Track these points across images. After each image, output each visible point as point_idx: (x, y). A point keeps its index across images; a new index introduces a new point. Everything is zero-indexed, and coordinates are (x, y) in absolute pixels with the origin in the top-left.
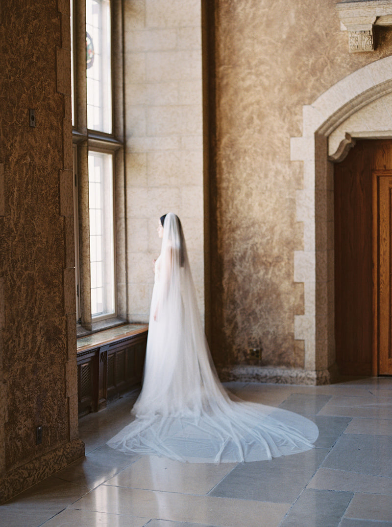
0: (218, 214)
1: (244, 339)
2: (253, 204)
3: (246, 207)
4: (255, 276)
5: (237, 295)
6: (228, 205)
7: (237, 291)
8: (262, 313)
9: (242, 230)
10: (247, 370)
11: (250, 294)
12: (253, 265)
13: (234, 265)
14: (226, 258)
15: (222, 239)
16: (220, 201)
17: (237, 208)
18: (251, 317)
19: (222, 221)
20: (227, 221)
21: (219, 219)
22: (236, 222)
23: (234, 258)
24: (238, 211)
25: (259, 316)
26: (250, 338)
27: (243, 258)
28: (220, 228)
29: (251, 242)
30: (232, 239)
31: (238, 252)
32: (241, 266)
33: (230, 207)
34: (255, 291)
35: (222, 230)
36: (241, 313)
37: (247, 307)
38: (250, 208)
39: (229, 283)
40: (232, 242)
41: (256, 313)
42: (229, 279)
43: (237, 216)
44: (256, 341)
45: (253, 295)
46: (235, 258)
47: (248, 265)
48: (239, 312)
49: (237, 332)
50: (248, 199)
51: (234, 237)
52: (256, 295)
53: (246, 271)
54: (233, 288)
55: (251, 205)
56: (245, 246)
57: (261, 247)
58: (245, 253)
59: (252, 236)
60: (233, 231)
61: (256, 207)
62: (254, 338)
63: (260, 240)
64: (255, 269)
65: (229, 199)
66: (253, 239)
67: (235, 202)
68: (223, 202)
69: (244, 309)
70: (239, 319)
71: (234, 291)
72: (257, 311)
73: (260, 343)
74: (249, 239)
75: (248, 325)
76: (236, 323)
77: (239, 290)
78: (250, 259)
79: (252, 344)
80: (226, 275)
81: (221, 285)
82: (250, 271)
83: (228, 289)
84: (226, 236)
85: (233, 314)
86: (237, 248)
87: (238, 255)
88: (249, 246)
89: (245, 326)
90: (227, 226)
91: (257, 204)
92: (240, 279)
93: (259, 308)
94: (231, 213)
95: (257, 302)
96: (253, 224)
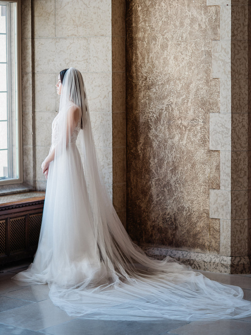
0: (134, 69)
1: (159, 214)
2: (169, 57)
3: (162, 61)
4: (170, 142)
5: (152, 163)
6: (144, 59)
7: (152, 159)
8: (177, 185)
9: (157, 87)
10: (161, 250)
11: (165, 163)
12: (168, 128)
13: (149, 128)
14: (142, 120)
15: (137, 98)
16: (136, 54)
17: (153, 62)
18: (165, 190)
19: (137, 76)
20: (142, 77)
21: (134, 75)
22: (151, 77)
23: (149, 121)
24: (153, 66)
25: (174, 189)
26: (165, 214)
27: (158, 120)
28: (136, 85)
29: (166, 102)
30: (147, 98)
31: (153, 113)
32: (156, 130)
33: (146, 61)
34: (170, 160)
35: (138, 87)
36: (156, 184)
37: (161, 178)
38: (166, 63)
39: (144, 150)
40: (147, 102)
41: (171, 185)
42: (145, 144)
43: (152, 72)
44: (170, 218)
45: (168, 163)
46: (151, 119)
47: (163, 128)
48: (153, 183)
49: (152, 206)
50: (164, 51)
51: (149, 96)
52: (171, 164)
53: (161, 135)
54: (148, 155)
55: (167, 58)
56: (161, 107)
57: (176, 108)
58: (160, 114)
59: (167, 95)
60: (149, 88)
61: (172, 62)
62: (168, 214)
63: (175, 100)
64: (170, 134)
65: (144, 52)
66: (169, 98)
67: (151, 55)
68: (139, 55)
69: (159, 180)
70: (154, 191)
71: (150, 159)
72: (172, 182)
73: (175, 220)
74: (164, 98)
75: (163, 198)
76: (151, 196)
77: (154, 158)
78: (165, 122)
79: (166, 221)
80: (142, 140)
81: (137, 151)
82: (165, 135)
83: (143, 155)
84: (142, 95)
85: (148, 184)
86: (152, 109)
87: (153, 116)
88: (165, 106)
89: (160, 200)
90: (142, 83)
91: (172, 57)
92: (155, 144)
93: (174, 179)
94: (147, 68)
95: (172, 171)
96: (168, 81)
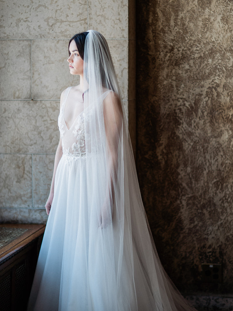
0: (151, 35)
1: (194, 248)
2: (212, 19)
3: (200, 24)
4: (213, 142)
5: (182, 174)
6: (168, 20)
7: (181, 167)
8: (226, 205)
9: (191, 62)
10: (198, 299)
11: (205, 172)
12: (211, 122)
13: (177, 122)
14: (164, 110)
15: (156, 78)
16: (155, 13)
17: (184, 25)
18: (205, 211)
19: (157, 46)
20: (165, 47)
21: (152, 43)
22: (182, 47)
23: (178, 111)
24: (185, 31)
25: (219, 210)
26: (204, 246)
27: (193, 110)
28: (154, 59)
29: (207, 84)
30: (174, 78)
31: (185, 100)
32: (190, 124)
33: (172, 23)
34: (214, 168)
35: (158, 62)
36: (188, 205)
37: (198, 195)
38: (207, 25)
39: (167, 154)
40: (174, 83)
41: (215, 205)
42: (168, 146)
43: (183, 39)
44: (213, 252)
45: (210, 173)
46: (180, 109)
47: (202, 122)
48: (184, 203)
49: (182, 236)
50: (204, 9)
51: (177, 75)
52: (215, 174)
53: (198, 132)
54: (174, 161)
55: (209, 19)
56: (198, 90)
57: (225, 93)
58: (197, 102)
59: (210, 74)
60: (177, 63)
61: (218, 25)
62: (210, 247)
63: (224, 81)
64: (213, 130)
65: (169, 9)
66: (212, 78)
67: (181, 15)
68: (160, 14)
69: (194, 197)
70: (185, 213)
71: (178, 166)
72: (216, 200)
73: (222, 254)
74: (205, 77)
75: (200, 224)
76: (180, 221)
77: (186, 166)
78: (205, 113)
79: (206, 256)
80: (164, 140)
81: (155, 156)
82: (206, 132)
83: (166, 162)
84: (164, 73)
85: (175, 204)
86: (182, 93)
87: (184, 105)
88: (205, 89)
89: (195, 226)
90: (166, 55)
91: (219, 18)
92: (187, 146)
93: (221, 195)
94: (174, 33)
95: (217, 185)
96: (212, 53)
